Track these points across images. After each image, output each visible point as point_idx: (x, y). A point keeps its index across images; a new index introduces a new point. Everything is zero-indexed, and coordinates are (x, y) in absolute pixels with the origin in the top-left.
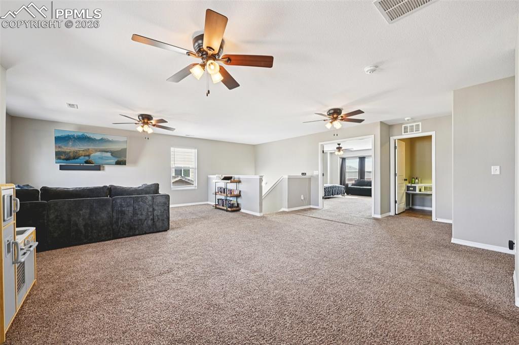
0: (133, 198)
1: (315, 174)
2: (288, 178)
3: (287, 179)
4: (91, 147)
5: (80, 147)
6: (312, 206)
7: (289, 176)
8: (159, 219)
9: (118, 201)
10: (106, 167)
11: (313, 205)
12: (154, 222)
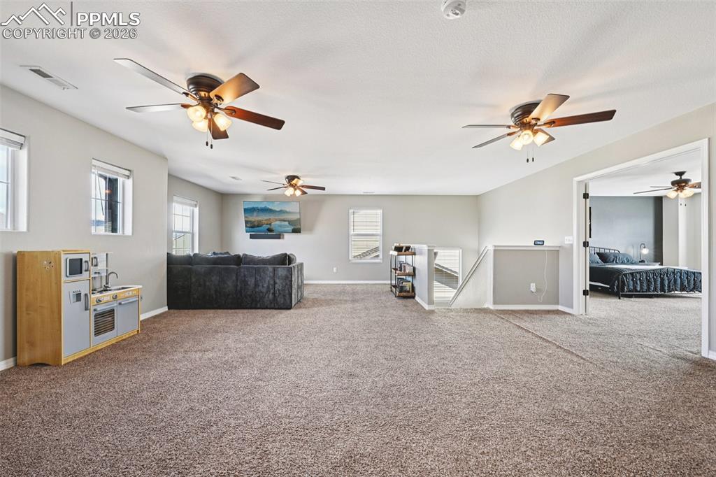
0: (255, 268)
1: (567, 242)
2: (495, 250)
3: (492, 251)
4: (272, 217)
5: (263, 217)
6: (560, 308)
7: (495, 246)
8: (280, 294)
9: (242, 270)
10: (286, 235)
11: (562, 305)
12: (275, 296)
